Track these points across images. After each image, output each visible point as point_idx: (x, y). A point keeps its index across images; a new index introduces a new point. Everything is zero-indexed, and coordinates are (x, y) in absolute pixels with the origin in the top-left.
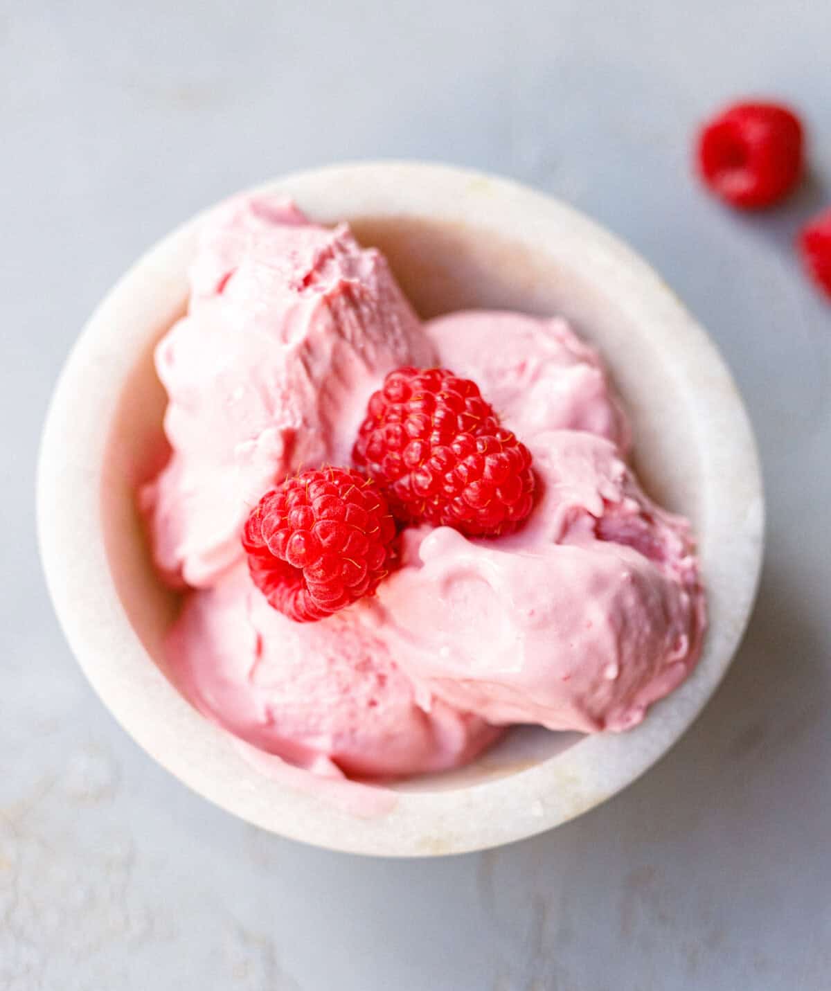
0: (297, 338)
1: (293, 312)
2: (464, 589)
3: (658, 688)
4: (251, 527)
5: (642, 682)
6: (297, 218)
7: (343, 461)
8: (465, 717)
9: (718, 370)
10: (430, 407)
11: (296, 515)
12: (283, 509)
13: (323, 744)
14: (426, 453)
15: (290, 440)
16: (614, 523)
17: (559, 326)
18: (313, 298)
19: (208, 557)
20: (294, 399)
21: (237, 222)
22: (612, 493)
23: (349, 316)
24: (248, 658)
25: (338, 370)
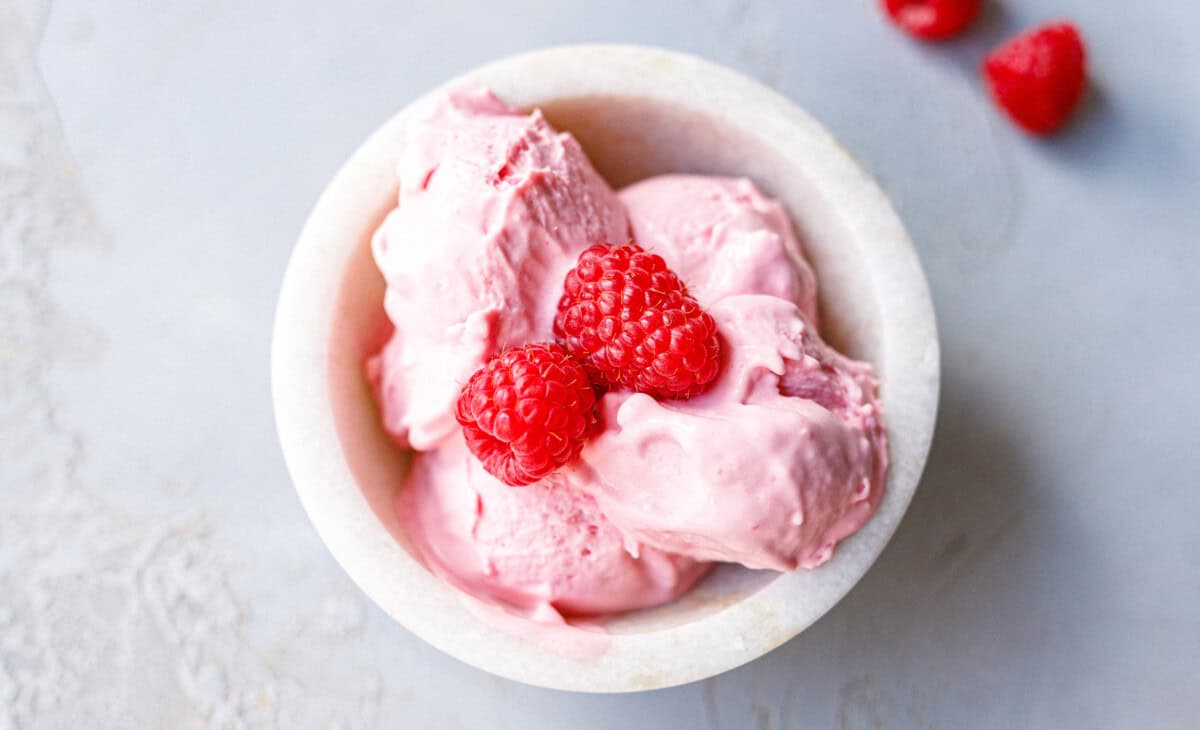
0: (496, 228)
1: (490, 205)
2: (658, 450)
3: (845, 527)
4: (462, 404)
5: (830, 523)
6: (495, 106)
7: (545, 336)
8: (672, 558)
9: (892, 222)
10: (619, 285)
11: (501, 394)
12: (490, 390)
13: (543, 591)
14: (617, 329)
15: (495, 322)
16: (796, 380)
17: (744, 186)
18: (508, 190)
19: (429, 427)
20: (497, 284)
21: (440, 114)
22: (791, 352)
23: (542, 204)
24: (471, 517)
25: (536, 254)
